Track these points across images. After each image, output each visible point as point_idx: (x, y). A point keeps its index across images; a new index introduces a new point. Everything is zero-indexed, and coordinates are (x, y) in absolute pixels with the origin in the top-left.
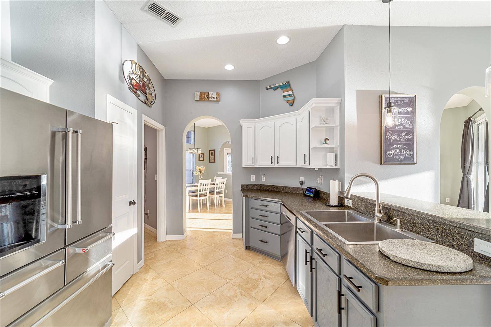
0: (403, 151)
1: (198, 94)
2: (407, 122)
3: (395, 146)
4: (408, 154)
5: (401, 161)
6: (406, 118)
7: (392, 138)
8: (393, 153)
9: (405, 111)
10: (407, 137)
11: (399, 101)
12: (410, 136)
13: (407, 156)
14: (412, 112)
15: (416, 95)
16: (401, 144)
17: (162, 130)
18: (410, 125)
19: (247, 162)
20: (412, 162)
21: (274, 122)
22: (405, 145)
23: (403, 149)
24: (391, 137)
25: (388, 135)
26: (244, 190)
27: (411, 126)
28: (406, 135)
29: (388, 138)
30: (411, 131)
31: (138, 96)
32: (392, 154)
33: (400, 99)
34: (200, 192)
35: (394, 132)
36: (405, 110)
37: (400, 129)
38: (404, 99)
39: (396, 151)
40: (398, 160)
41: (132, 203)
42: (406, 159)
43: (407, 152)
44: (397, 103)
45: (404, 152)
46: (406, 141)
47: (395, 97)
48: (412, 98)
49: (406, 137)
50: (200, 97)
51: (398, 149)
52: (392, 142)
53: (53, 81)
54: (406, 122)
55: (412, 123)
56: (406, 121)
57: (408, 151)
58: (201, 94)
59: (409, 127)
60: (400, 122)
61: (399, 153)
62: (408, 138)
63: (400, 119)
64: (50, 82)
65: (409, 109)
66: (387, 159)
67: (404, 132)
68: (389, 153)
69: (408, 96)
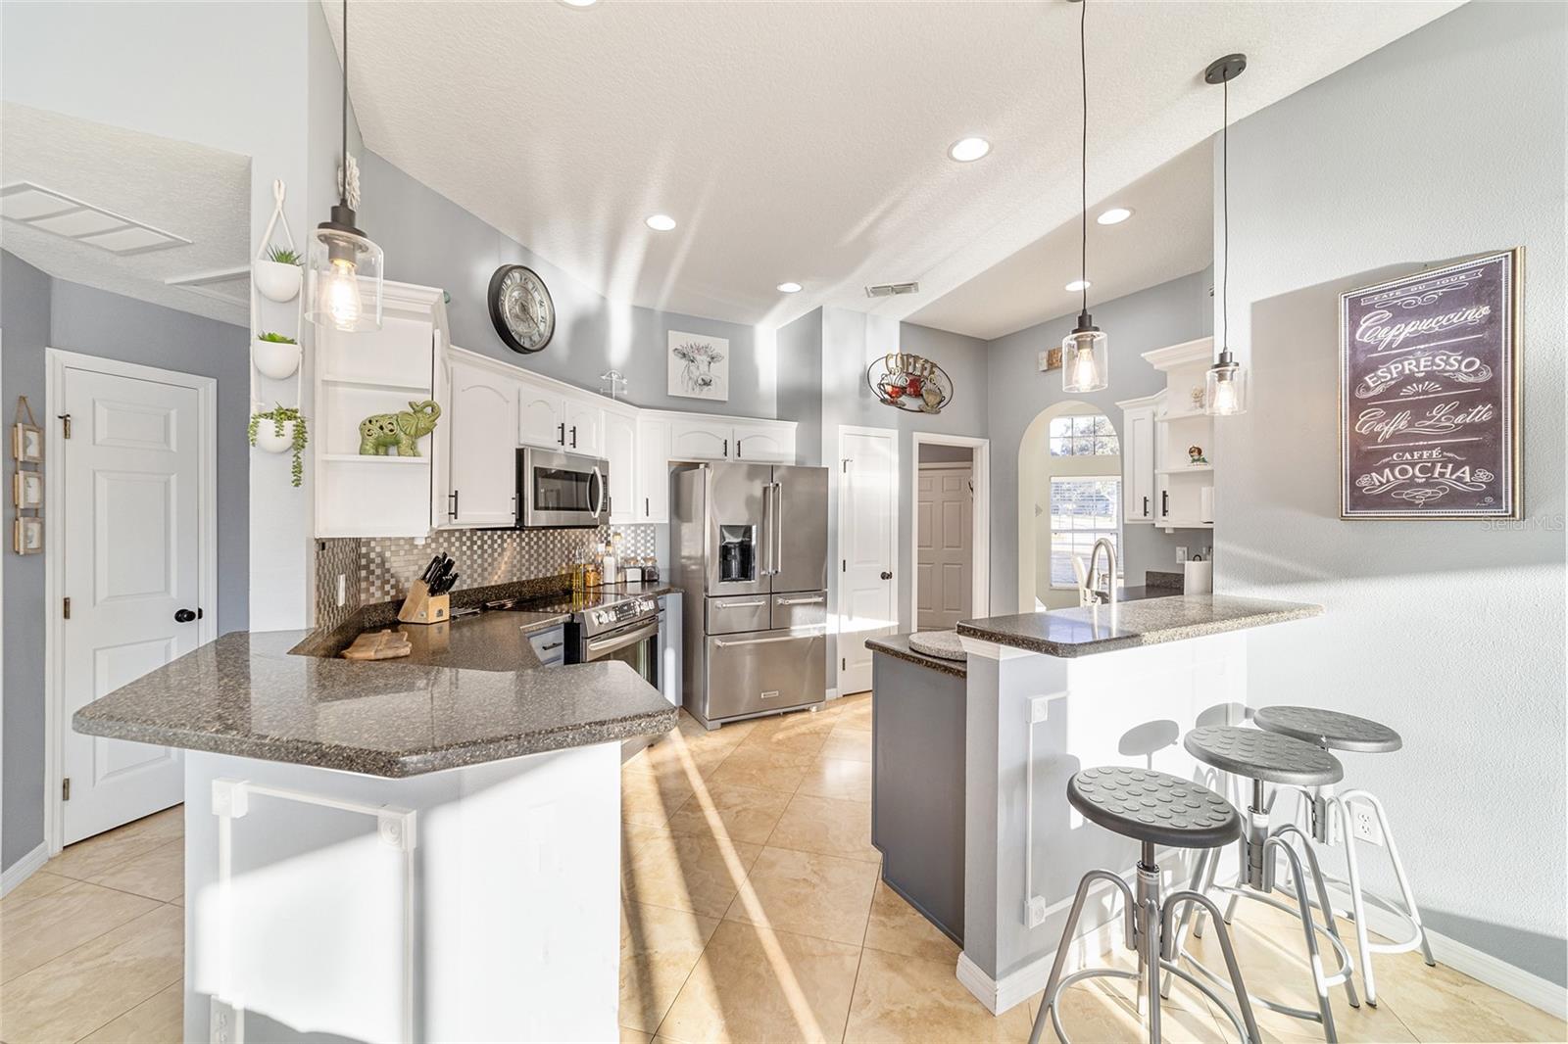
0: (1438, 469)
1: (1044, 355)
2: (1460, 362)
3: (1398, 457)
4: (1468, 480)
5: (1427, 505)
6: (1454, 348)
7: (1386, 429)
8: (1388, 481)
9: (1453, 323)
10: (1461, 417)
11: (1419, 294)
12: (1482, 414)
13: (1461, 487)
14: (1493, 320)
15: (1514, 252)
16: (1432, 447)
17: (981, 447)
18: (1478, 370)
19: (1134, 510)
20: (1491, 512)
22: (1444, 448)
23: (1439, 465)
24: (1380, 425)
25: (1366, 422)
26: (1153, 586)
27: (1485, 376)
28: (1456, 412)
29: (1363, 431)
30: (1489, 394)
31: (901, 407)
32: (1382, 484)
35: (1392, 411)
36: (1455, 320)
37: (1425, 392)
38: (1445, 281)
39: (1403, 472)
40: (1410, 505)
41: (885, 576)
42: (1455, 499)
43: (1459, 474)
44: (1410, 304)
45: (1442, 475)
46: (1453, 435)
47: (1398, 288)
48: (1493, 270)
49: (1459, 419)
50: (1048, 361)
51: (1413, 465)
52: (1382, 444)
54: (1457, 365)
55: (1491, 359)
56: (1460, 358)
57: (1467, 468)
58: (1049, 355)
59: (1472, 379)
60: (1422, 369)
61: (1417, 480)
62: (1468, 420)
63: (1422, 360)
64: (795, 424)
65: (1476, 314)
66: (1361, 500)
67: (1447, 400)
68: (1370, 481)
69: (1469, 264)
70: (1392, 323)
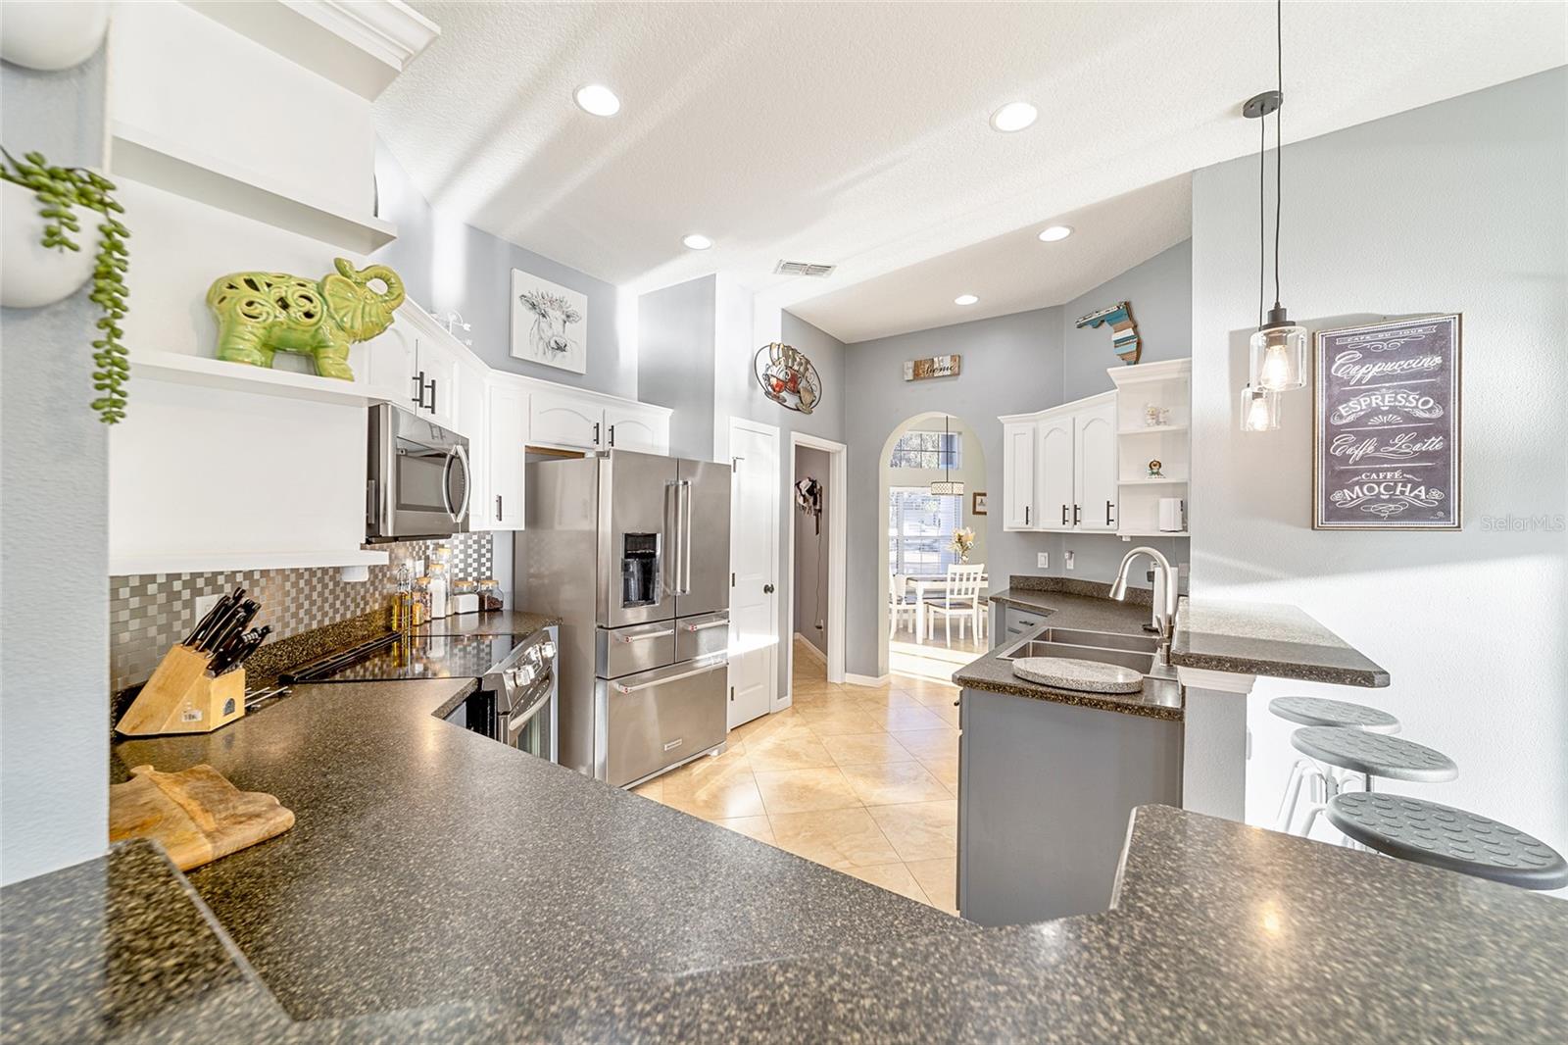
0: (1399, 488)
1: (911, 364)
2: (1417, 401)
3: (1367, 476)
4: (1423, 497)
5: (1390, 518)
6: (1413, 389)
7: (1356, 452)
8: (1358, 497)
9: (1412, 368)
10: (1419, 445)
11: (1385, 341)
12: (1435, 444)
13: (1418, 503)
14: (1443, 369)
15: (1460, 315)
16: (1394, 470)
17: (840, 452)
18: (1432, 408)
19: (1014, 519)
20: (1441, 524)
21: (1074, 420)
22: (1405, 470)
23: (1400, 484)
24: (1351, 449)
25: (1339, 446)
26: (1017, 589)
27: (1438, 413)
28: (1414, 441)
29: (1337, 453)
30: (1440, 428)
31: (782, 401)
32: (1353, 499)
33: (1387, 335)
34: (952, 596)
35: (1361, 437)
36: (1414, 365)
37: (1389, 423)
38: (1406, 332)
39: (1371, 489)
40: (1377, 517)
41: (768, 589)
42: (1413, 513)
43: (1416, 492)
44: (1377, 348)
45: (1402, 493)
46: (1412, 460)
47: (1368, 333)
48: (1444, 327)
49: (1417, 447)
50: (914, 371)
51: (1379, 484)
52: (1354, 465)
53: (671, 410)
54: (1415, 402)
55: (1442, 400)
56: (1417, 397)
57: (1423, 488)
58: (917, 366)
59: (1427, 415)
60: (1386, 403)
61: (1382, 496)
62: (1424, 449)
63: (1387, 396)
65: (1431, 362)
66: (1334, 513)
67: (1407, 431)
68: (1343, 496)
69: (1426, 320)
70: (1361, 362)
